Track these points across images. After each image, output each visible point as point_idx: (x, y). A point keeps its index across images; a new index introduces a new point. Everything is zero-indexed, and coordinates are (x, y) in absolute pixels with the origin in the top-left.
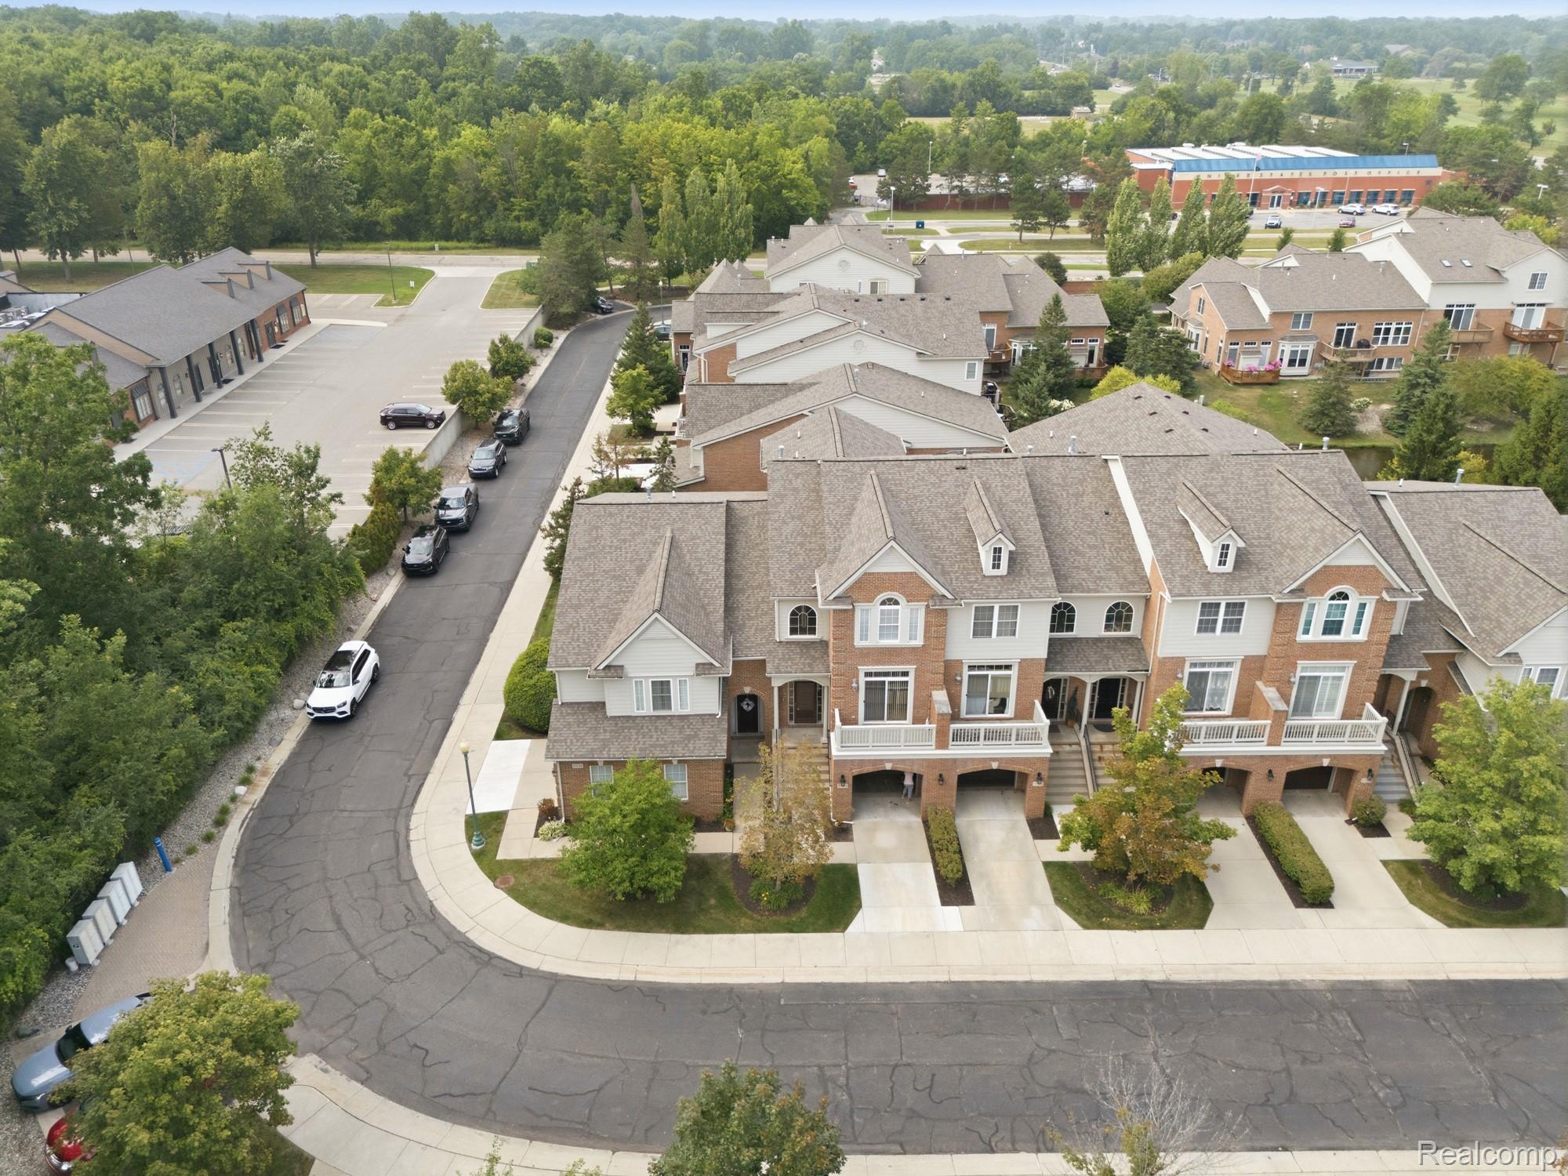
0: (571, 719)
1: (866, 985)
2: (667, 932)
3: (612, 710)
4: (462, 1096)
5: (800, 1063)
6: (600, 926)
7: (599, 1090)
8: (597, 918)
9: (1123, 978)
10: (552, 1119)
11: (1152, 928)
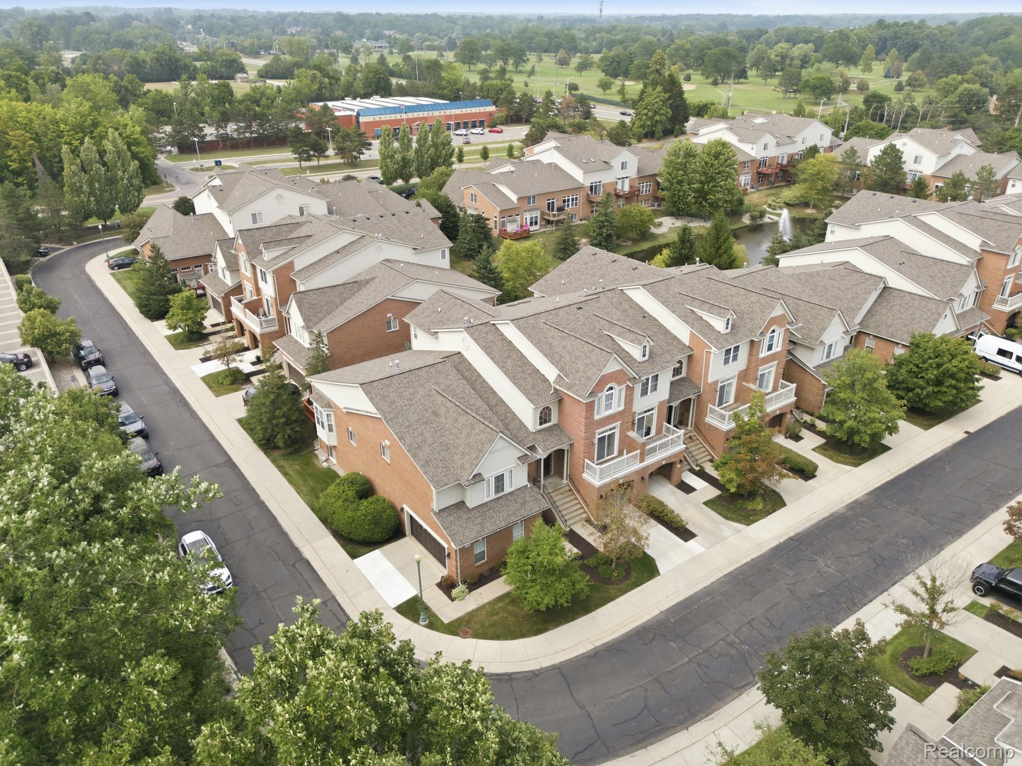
0: (451, 518)
1: (696, 594)
2: (583, 615)
3: (471, 504)
4: (586, 749)
5: (713, 643)
6: (546, 630)
7: (646, 705)
8: (541, 627)
9: (782, 540)
10: (642, 733)
11: (770, 513)
